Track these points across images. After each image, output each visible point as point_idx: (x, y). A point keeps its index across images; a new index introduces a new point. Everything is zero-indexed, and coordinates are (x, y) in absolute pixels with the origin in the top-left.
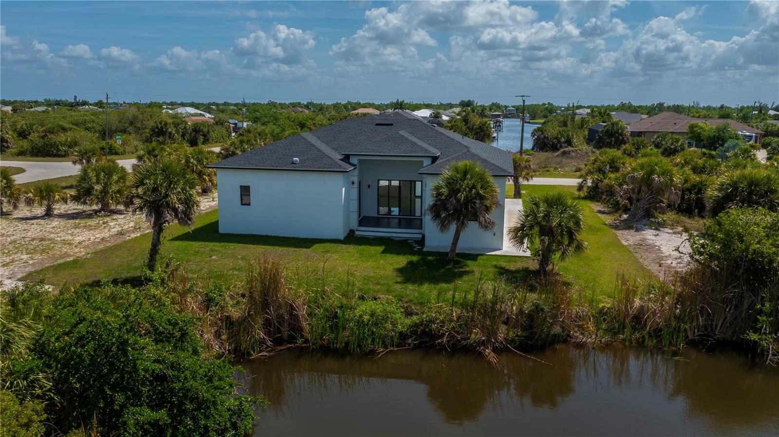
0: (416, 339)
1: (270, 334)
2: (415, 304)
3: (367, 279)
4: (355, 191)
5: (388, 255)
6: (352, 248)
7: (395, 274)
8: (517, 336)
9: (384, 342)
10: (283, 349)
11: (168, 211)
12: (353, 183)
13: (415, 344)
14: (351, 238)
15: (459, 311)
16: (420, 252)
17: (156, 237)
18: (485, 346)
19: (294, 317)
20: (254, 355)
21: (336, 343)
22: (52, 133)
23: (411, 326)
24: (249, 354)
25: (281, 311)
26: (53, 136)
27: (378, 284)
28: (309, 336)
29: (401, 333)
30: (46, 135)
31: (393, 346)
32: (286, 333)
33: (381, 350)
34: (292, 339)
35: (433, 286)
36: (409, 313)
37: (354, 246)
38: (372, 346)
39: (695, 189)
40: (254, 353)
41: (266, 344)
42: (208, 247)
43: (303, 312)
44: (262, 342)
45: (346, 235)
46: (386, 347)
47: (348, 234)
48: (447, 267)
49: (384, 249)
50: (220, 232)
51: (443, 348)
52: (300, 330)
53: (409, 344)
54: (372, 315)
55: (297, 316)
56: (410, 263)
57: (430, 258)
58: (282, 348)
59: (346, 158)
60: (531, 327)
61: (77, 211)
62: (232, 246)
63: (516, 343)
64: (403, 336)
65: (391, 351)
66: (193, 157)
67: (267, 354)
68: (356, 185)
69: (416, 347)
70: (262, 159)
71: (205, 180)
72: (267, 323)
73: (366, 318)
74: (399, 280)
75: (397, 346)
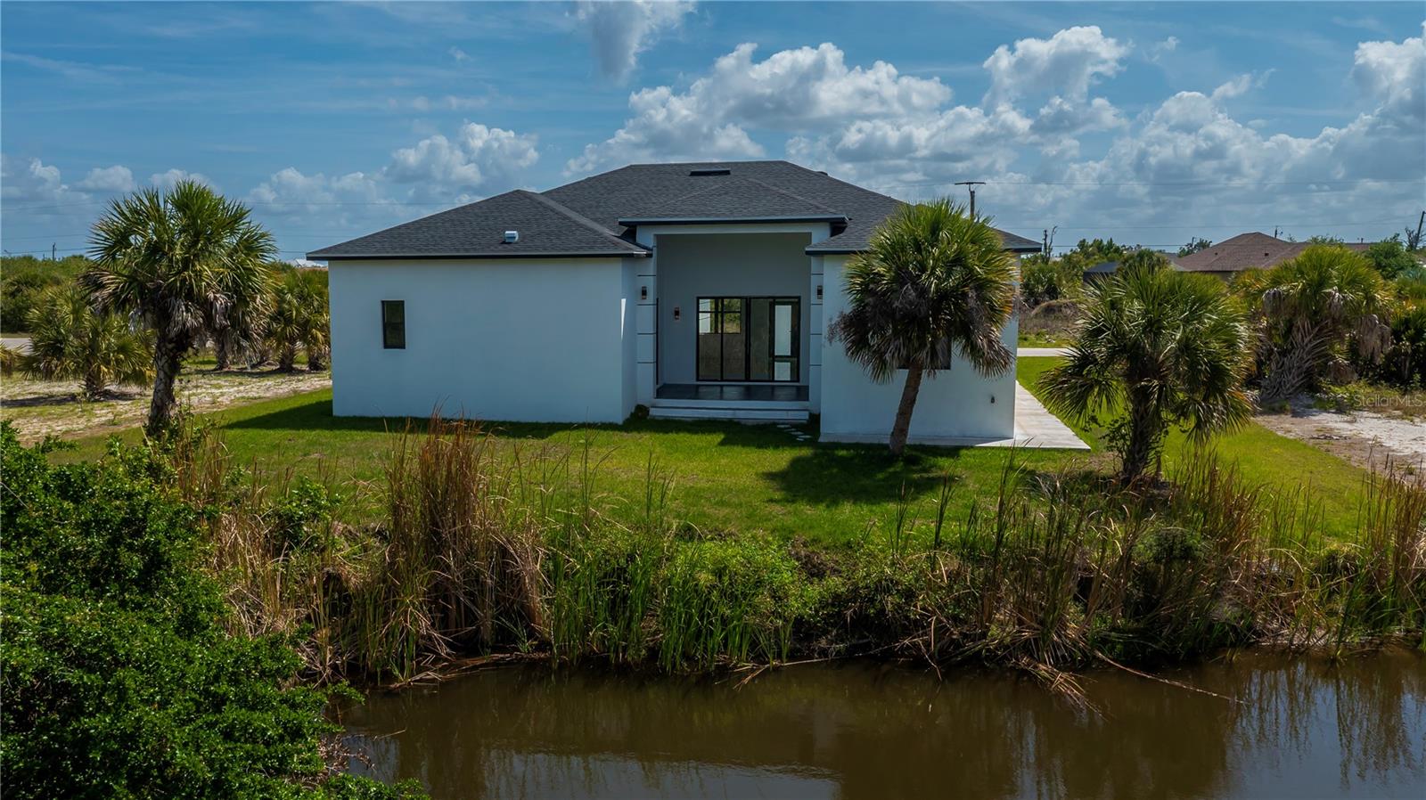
0: (839, 639)
1: (447, 627)
2: (826, 548)
3: (693, 495)
4: (647, 313)
5: (737, 449)
6: (647, 438)
7: (762, 484)
8: (1114, 628)
9: (754, 644)
10: (481, 665)
11: (186, 306)
12: (644, 293)
13: (839, 652)
14: (639, 420)
15: (955, 564)
16: (813, 443)
17: (162, 386)
18: (1031, 656)
19: (509, 580)
20: (402, 680)
21: (625, 649)
22: (32, 285)
23: (823, 604)
24: (388, 676)
25: (476, 564)
26: (32, 291)
27: (722, 503)
28: (547, 632)
29: (799, 621)
30: (19, 290)
31: (779, 656)
32: (489, 623)
33: (750, 666)
34: (505, 639)
35: (866, 508)
36: (814, 571)
37: (653, 434)
38: (721, 657)
39: (1408, 328)
40: (402, 671)
41: (434, 652)
42: (303, 438)
43: (533, 568)
44: (425, 647)
45: (628, 416)
46: (760, 658)
47: (632, 414)
48: (892, 470)
49: (724, 439)
50: (334, 414)
51: (917, 664)
52: (526, 615)
53: (823, 652)
54: (719, 573)
55: (517, 579)
56: (795, 462)
57: (843, 453)
58: (479, 663)
59: (630, 232)
60: (1149, 605)
61: (36, 396)
62: (359, 436)
63: (1114, 648)
64: (803, 630)
65: (776, 669)
66: (291, 291)
67: (438, 676)
68: (651, 298)
69: (844, 660)
70: (433, 237)
71: (315, 338)
72: (438, 596)
73: (704, 578)
74: (777, 496)
75: (791, 657)
